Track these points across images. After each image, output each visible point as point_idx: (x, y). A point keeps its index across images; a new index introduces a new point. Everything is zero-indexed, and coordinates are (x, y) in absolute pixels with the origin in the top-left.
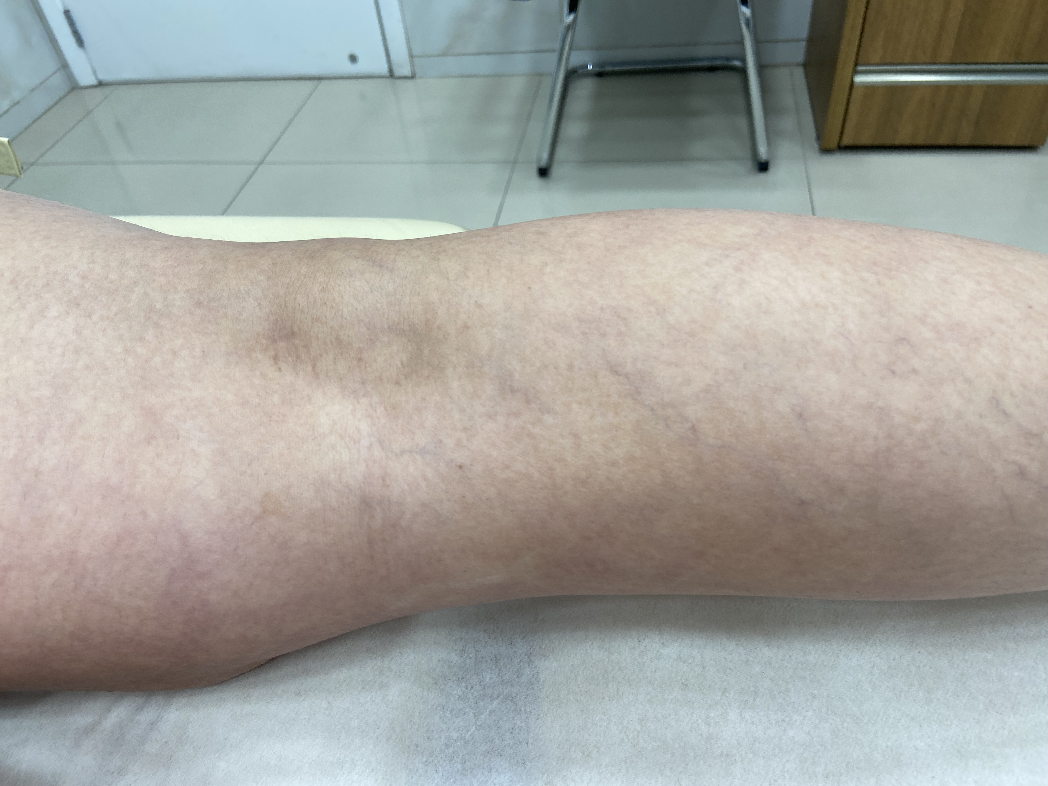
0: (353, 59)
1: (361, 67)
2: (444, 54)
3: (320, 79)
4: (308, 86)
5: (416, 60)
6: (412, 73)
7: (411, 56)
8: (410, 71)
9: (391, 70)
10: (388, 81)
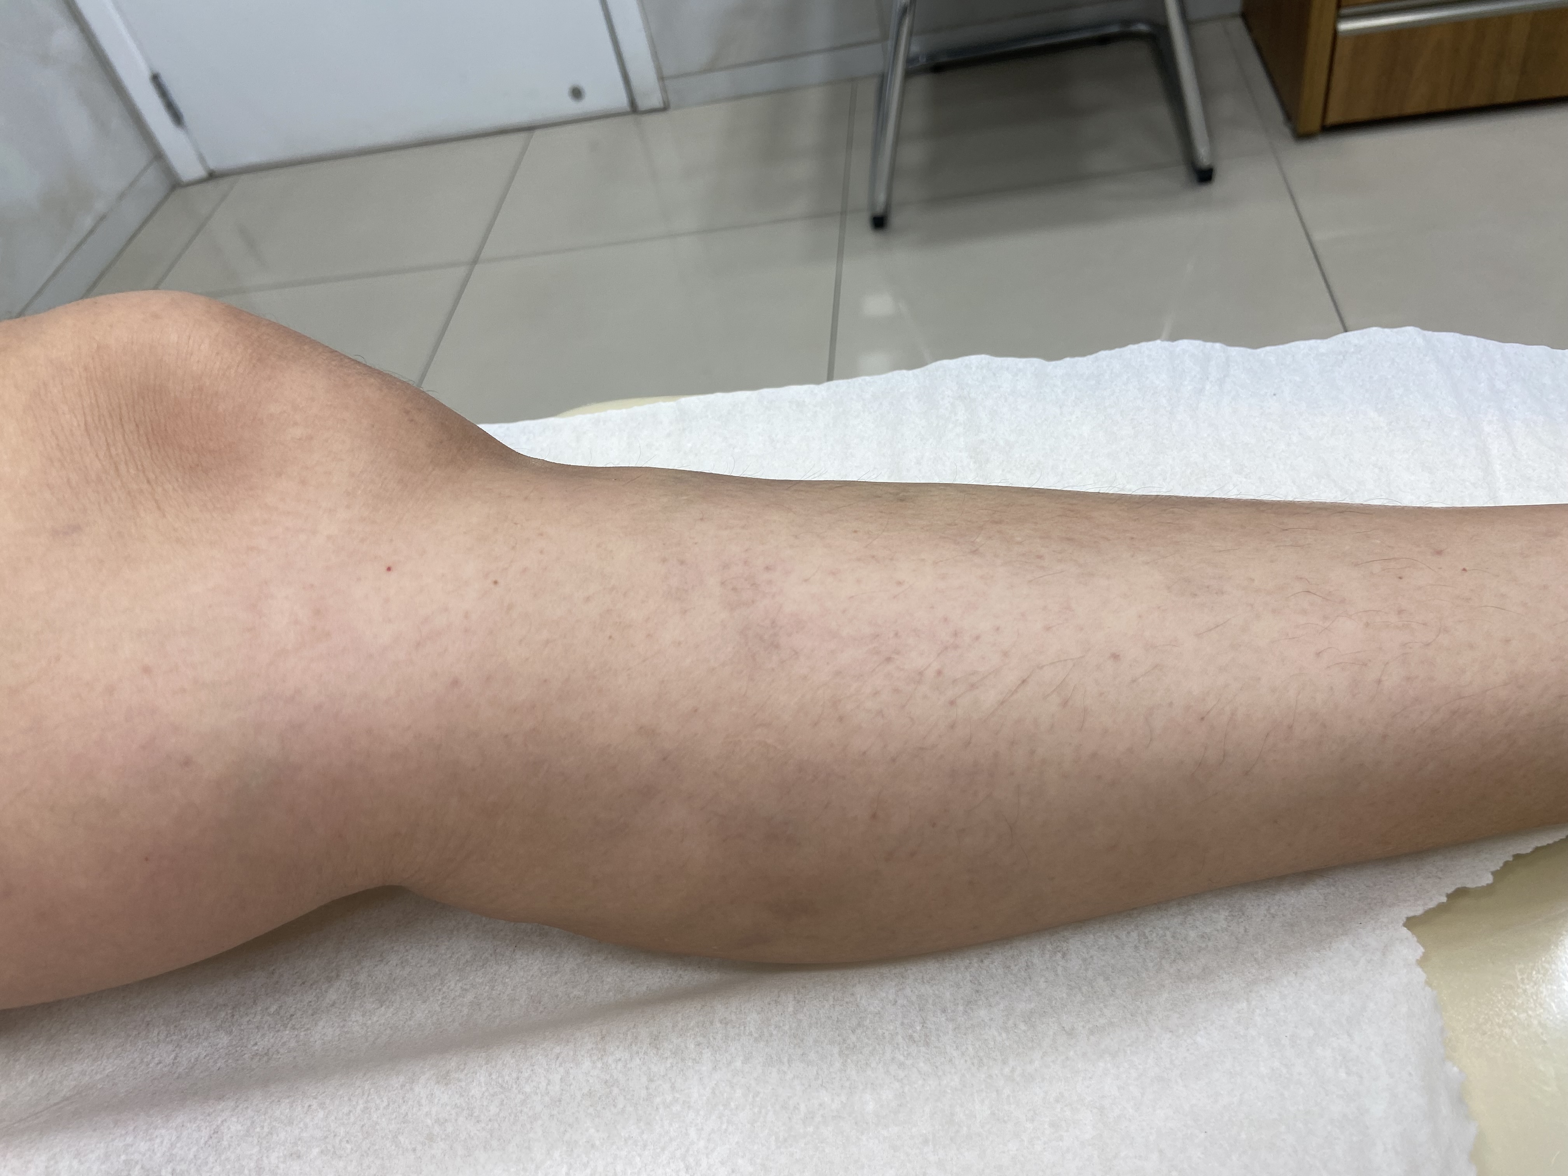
0: (577, 93)
1: (588, 104)
2: (710, 68)
3: (531, 128)
4: (516, 140)
5: (669, 83)
6: (664, 103)
7: (661, 78)
8: (661, 101)
9: (633, 103)
10: (630, 118)
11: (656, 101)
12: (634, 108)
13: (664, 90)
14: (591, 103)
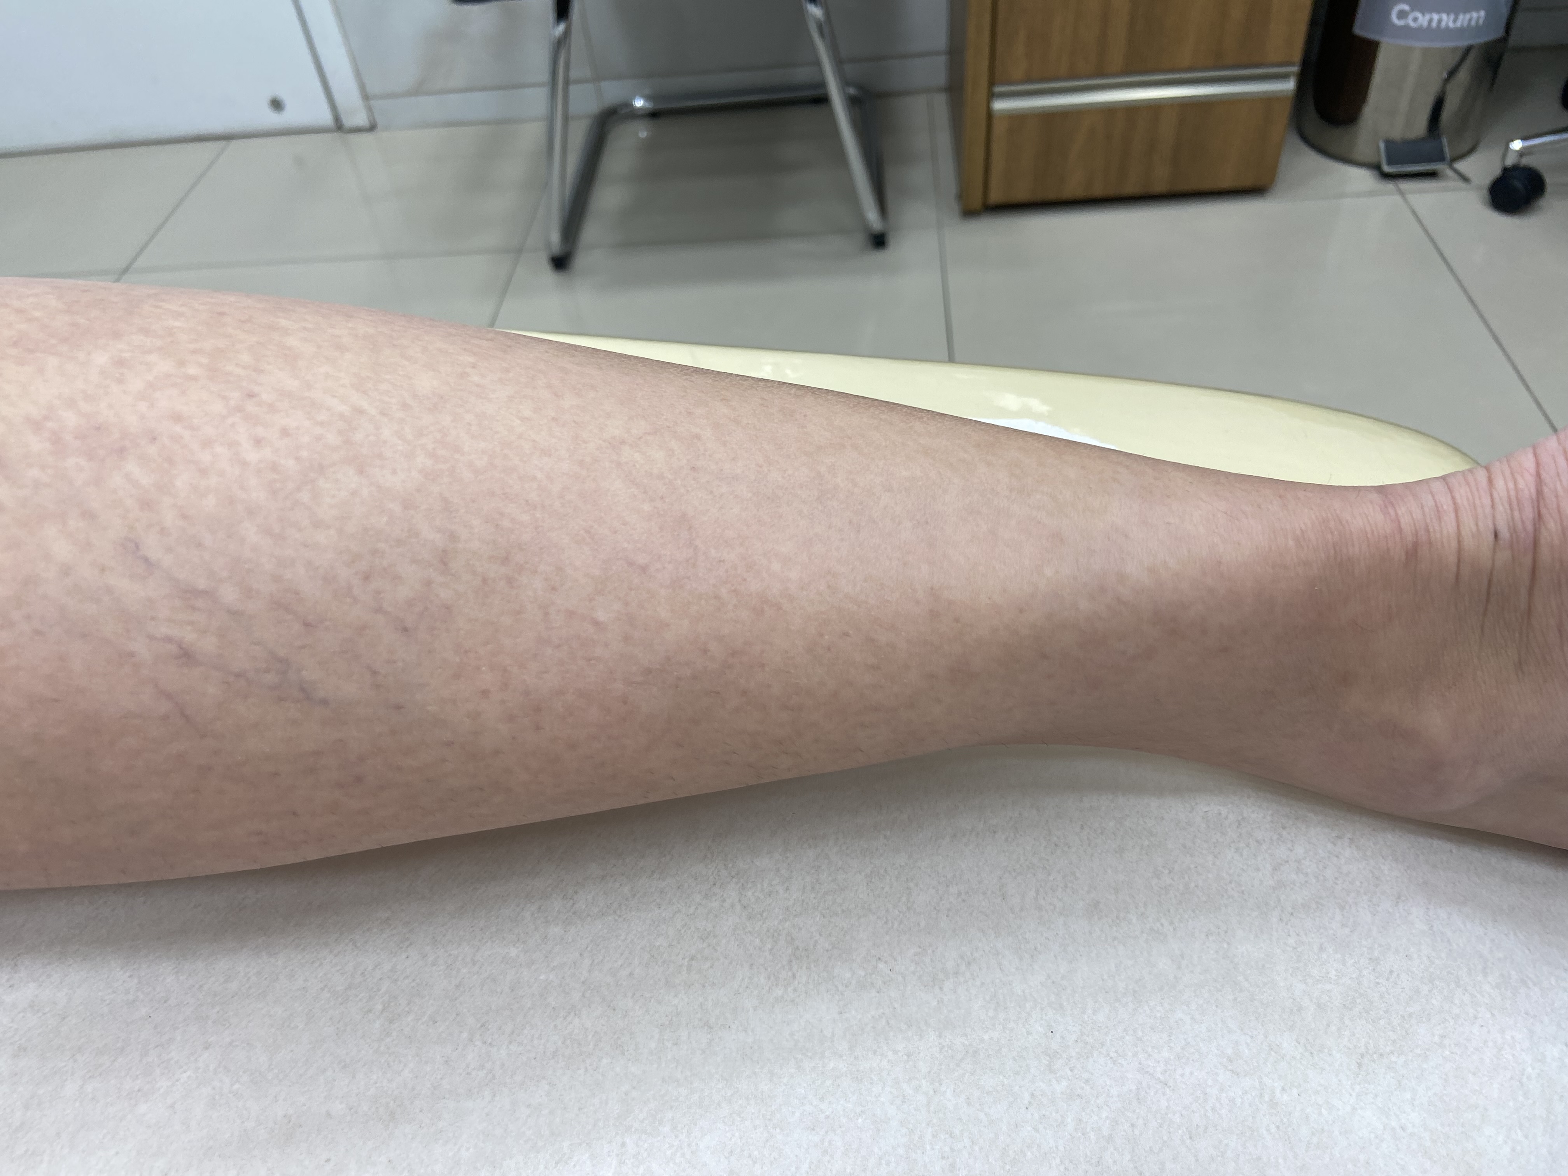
0: (277, 105)
1: (289, 117)
2: (417, 90)
3: (228, 137)
4: (209, 149)
5: (373, 102)
6: (370, 121)
7: (366, 97)
8: (367, 121)
9: (337, 119)
10: (336, 135)
11: (360, 119)
12: (339, 126)
13: (370, 109)
14: (293, 117)
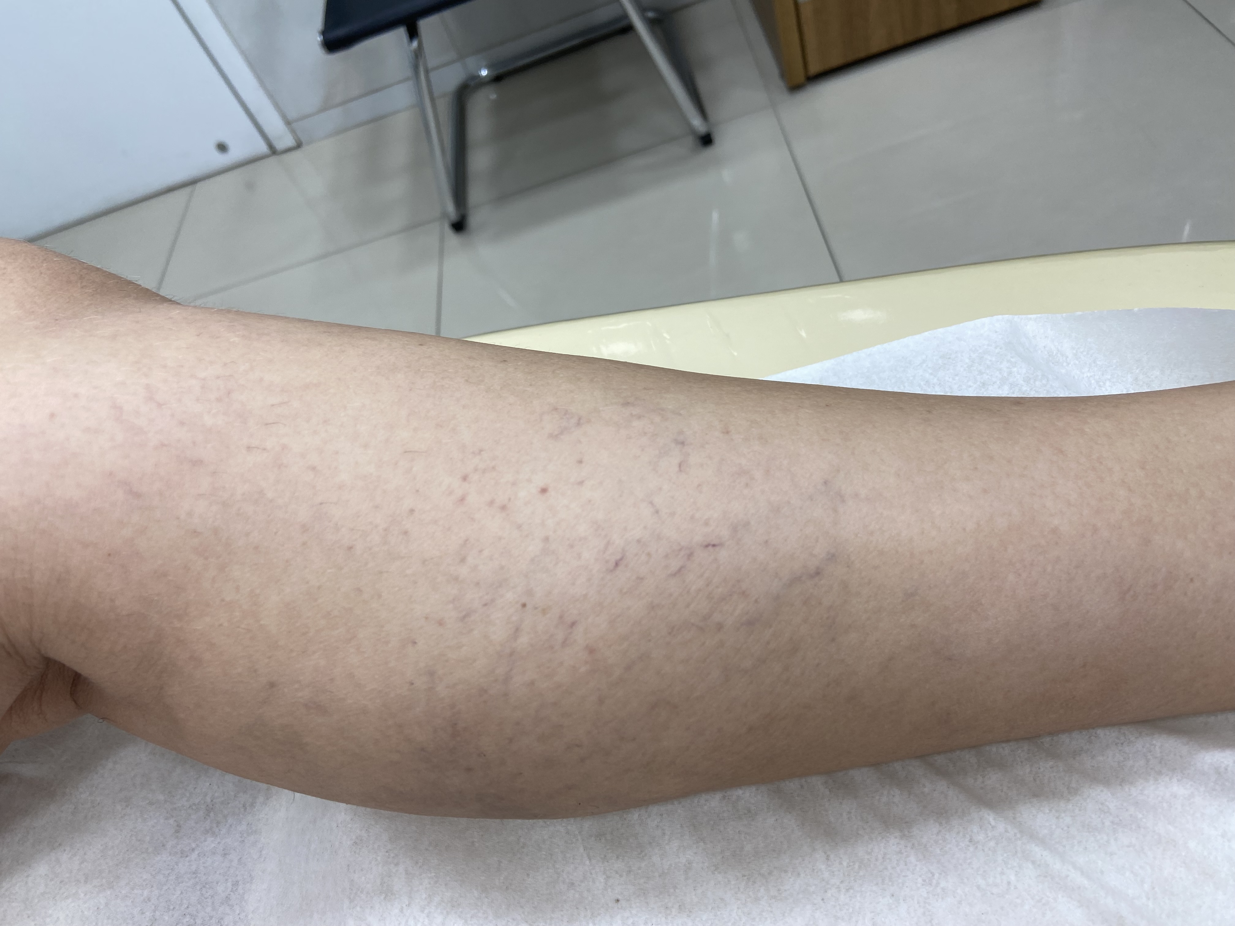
0: (222, 148)
1: (234, 155)
2: (325, 108)
3: (193, 182)
4: (181, 196)
5: (295, 125)
6: (296, 141)
7: (288, 123)
8: (294, 141)
9: (271, 146)
10: (273, 160)
11: (288, 141)
12: (273, 150)
13: (293, 132)
14: (236, 154)
